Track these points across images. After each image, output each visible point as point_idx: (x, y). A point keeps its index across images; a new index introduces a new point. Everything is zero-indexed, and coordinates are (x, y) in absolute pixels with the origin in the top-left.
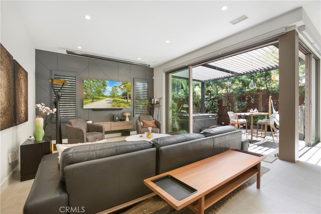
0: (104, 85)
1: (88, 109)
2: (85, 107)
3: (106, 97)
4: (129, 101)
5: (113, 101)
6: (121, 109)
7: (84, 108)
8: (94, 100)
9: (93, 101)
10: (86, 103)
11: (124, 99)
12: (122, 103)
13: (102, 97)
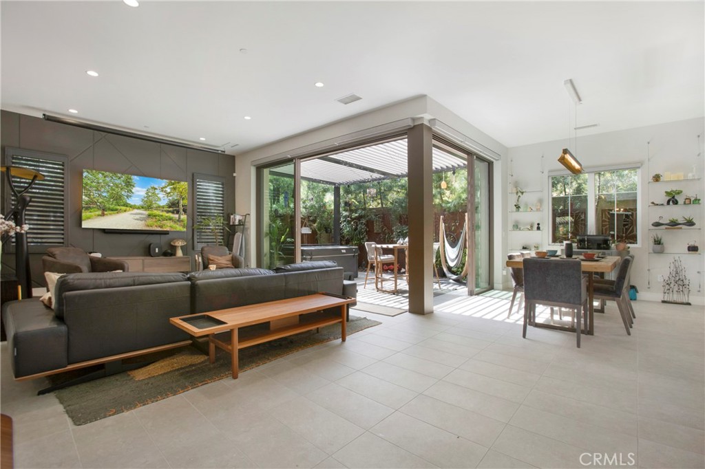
0: (129, 184)
1: (93, 229)
2: (85, 225)
3: (133, 207)
4: (184, 217)
5: (149, 215)
6: (166, 233)
7: (83, 227)
8: (105, 213)
9: (103, 215)
10: (89, 218)
11: (173, 212)
12: (169, 221)
13: (124, 208)
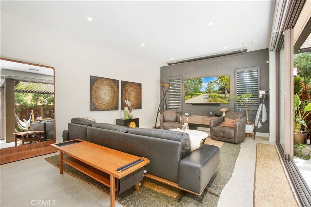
0: (200, 82)
1: (190, 103)
2: (186, 102)
3: (202, 93)
4: (227, 95)
5: (210, 96)
6: (218, 105)
8: (192, 96)
10: (187, 99)
11: (221, 93)
12: (219, 98)
13: (199, 93)
